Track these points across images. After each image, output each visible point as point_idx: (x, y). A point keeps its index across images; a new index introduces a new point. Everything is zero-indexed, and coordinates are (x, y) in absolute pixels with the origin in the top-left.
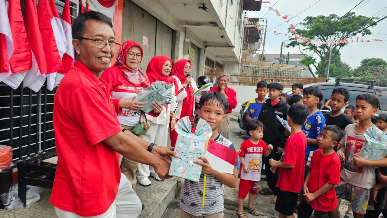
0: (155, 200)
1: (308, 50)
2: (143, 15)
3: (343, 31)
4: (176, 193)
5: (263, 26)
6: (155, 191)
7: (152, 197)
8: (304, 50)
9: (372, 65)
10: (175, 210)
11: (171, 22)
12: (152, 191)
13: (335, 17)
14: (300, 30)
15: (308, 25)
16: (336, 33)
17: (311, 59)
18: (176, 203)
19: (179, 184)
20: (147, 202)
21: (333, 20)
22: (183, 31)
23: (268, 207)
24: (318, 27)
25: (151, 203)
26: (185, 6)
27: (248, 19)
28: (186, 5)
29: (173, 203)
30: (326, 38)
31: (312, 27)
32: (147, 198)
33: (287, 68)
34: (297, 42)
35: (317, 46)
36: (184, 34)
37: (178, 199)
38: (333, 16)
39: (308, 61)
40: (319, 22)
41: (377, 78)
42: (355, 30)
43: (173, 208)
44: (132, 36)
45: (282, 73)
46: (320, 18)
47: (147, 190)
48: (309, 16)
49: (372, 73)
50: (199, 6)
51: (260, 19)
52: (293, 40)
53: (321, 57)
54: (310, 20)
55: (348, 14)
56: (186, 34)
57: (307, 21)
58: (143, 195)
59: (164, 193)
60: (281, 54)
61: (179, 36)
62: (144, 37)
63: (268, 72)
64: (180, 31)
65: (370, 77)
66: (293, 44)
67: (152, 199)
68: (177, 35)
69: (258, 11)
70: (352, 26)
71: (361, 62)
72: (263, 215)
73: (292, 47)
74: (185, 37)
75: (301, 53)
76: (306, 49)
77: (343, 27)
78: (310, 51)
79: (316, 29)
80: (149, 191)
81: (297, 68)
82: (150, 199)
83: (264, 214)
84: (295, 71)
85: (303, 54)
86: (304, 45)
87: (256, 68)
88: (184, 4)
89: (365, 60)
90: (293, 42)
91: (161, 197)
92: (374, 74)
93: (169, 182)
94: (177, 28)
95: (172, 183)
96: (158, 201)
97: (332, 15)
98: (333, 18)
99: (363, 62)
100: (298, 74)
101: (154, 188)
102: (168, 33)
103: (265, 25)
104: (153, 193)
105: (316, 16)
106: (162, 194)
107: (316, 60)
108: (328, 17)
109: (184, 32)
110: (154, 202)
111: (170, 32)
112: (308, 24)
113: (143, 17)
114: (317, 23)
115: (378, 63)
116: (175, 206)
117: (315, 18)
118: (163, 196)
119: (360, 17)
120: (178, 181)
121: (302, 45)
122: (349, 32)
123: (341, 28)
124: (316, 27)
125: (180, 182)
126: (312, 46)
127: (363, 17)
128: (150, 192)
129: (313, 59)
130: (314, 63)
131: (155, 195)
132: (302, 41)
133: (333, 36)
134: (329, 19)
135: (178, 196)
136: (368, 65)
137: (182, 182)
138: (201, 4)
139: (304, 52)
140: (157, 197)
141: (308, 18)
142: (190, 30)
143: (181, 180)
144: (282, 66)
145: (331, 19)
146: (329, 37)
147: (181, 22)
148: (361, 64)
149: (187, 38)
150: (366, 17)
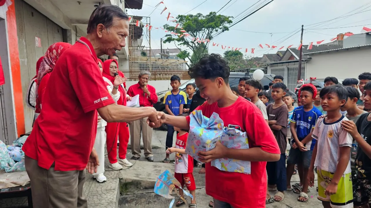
0: (108, 200)
1: (182, 45)
2: (32, 13)
3: (208, 28)
4: (121, 190)
5: (147, 24)
6: (104, 192)
7: (104, 198)
8: (179, 45)
9: (232, 55)
10: (127, 205)
11: (62, 21)
12: (100, 193)
13: (201, 16)
14: (173, 27)
15: (180, 23)
16: (202, 30)
17: (186, 53)
18: (123, 199)
19: (122, 180)
20: (103, 204)
21: (200, 18)
22: (73, 30)
23: (201, 181)
24: (189, 25)
25: (107, 204)
26: (79, 4)
27: (132, 17)
28: (81, 3)
29: (121, 199)
30: (195, 34)
31: (184, 25)
32: (100, 201)
33: (171, 62)
34: (172, 38)
35: (189, 42)
36: (75, 32)
37: (123, 195)
38: (200, 15)
39: (184, 55)
40: (189, 20)
41: (238, 66)
42: (217, 27)
43: (124, 204)
44: (25, 38)
45: (166, 67)
46: (189, 16)
47: (95, 194)
48: (180, 15)
49: (233, 62)
50: (95, 5)
51: (143, 18)
52: (169, 37)
53: (194, 51)
54: (181, 18)
55: (211, 13)
56: (77, 32)
57: (179, 19)
58: (94, 199)
59: (113, 192)
60: (161, 49)
61: (71, 35)
62: (36, 38)
63: (155, 66)
64: (71, 30)
65: (233, 66)
66: (169, 40)
67: (106, 200)
68: (68, 34)
69: (139, 9)
70: (215, 24)
71: (224, 54)
72: (201, 189)
73: (168, 42)
74: (76, 36)
75: (177, 48)
76: (180, 44)
77: (208, 24)
78: (184, 46)
79: (187, 26)
80: (97, 194)
81: (180, 62)
82: (103, 201)
83: (201, 187)
84: (178, 64)
85: (179, 49)
86: (178, 40)
87: (142, 63)
88: (78, 2)
89: (226, 52)
90: (169, 38)
91: (113, 196)
92: (236, 63)
93: (112, 181)
94: (68, 27)
95: (115, 181)
96: (113, 200)
97: (198, 14)
98: (199, 16)
99: (226, 53)
100: (180, 68)
101: (101, 190)
102: (58, 32)
103: (149, 23)
104: (103, 195)
105: (186, 15)
106: (112, 193)
107: (190, 54)
108: (196, 16)
109: (75, 31)
110: (109, 202)
111: (60, 31)
112: (180, 21)
113: (33, 16)
114: (187, 21)
115: (236, 54)
116: (124, 201)
117: (185, 17)
118: (114, 194)
119: (220, 16)
120: (119, 178)
121: (177, 41)
122: (213, 28)
123: (207, 26)
124: (187, 24)
125: (122, 179)
126: (185, 41)
127: (222, 16)
128: (100, 194)
129: (187, 53)
130: (189, 57)
131: (106, 196)
132: (177, 37)
133: (201, 32)
134: (197, 17)
135: (123, 193)
136: (229, 56)
137: (124, 178)
138: (97, 3)
139: (179, 47)
140: (109, 197)
141: (179, 16)
142: (79, 29)
143: (122, 177)
144: (166, 61)
145: (198, 17)
146: (197, 33)
147: (71, 21)
148: (224, 55)
149: (78, 36)
150: (225, 16)
